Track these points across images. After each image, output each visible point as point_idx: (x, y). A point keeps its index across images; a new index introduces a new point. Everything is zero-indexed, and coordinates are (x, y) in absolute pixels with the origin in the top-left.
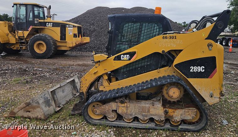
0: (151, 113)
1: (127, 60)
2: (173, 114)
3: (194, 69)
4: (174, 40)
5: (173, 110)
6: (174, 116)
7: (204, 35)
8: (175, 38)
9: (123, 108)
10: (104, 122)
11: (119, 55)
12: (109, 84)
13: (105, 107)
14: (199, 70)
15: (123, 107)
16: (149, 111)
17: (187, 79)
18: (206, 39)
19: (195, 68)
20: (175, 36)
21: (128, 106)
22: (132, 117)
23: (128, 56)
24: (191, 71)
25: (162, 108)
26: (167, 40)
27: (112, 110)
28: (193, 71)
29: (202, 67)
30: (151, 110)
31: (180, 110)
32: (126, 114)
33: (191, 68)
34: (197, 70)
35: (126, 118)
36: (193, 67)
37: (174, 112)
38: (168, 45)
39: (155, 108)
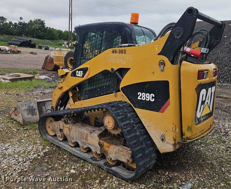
0: (88, 141)
1: (80, 77)
2: (108, 149)
3: (142, 96)
4: (124, 54)
5: (108, 144)
6: (109, 152)
7: (157, 48)
8: (125, 53)
9: (67, 129)
11: (75, 71)
12: (74, 103)
14: (148, 99)
16: (86, 139)
17: (134, 108)
18: (159, 54)
19: (144, 95)
20: (125, 50)
21: (71, 127)
22: (74, 141)
23: (82, 72)
24: (139, 98)
25: (98, 139)
26: (116, 54)
27: (60, 129)
28: (141, 99)
29: (151, 95)
30: (88, 138)
31: (115, 146)
32: (69, 136)
33: (138, 94)
34: (146, 98)
36: (140, 93)
37: (109, 147)
38: (117, 61)
39: (92, 137)
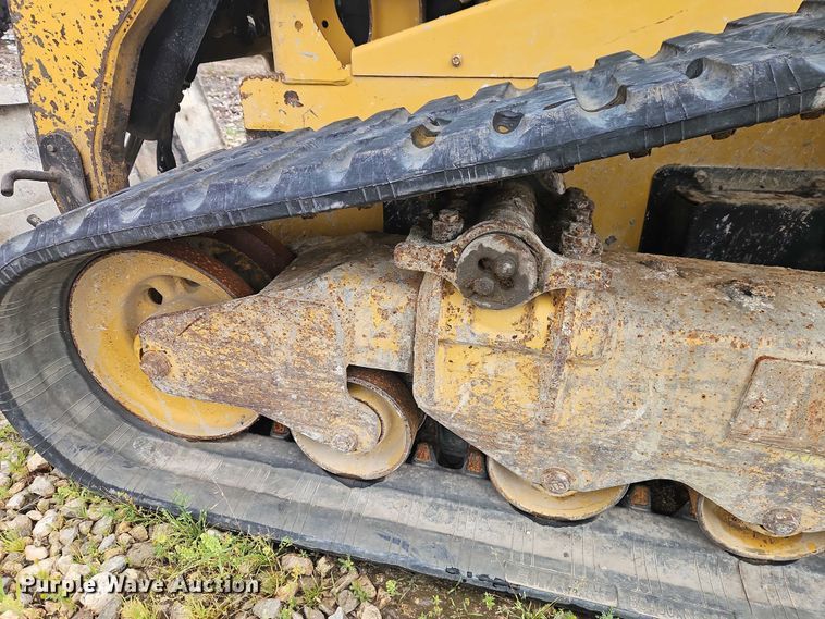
9: (491, 365)
10: (256, 479)
12: (345, 61)
13: (260, 326)
15: (498, 348)
21: (581, 342)
22: (607, 480)
27: (351, 370)
32: (536, 433)
35: (532, 474)
